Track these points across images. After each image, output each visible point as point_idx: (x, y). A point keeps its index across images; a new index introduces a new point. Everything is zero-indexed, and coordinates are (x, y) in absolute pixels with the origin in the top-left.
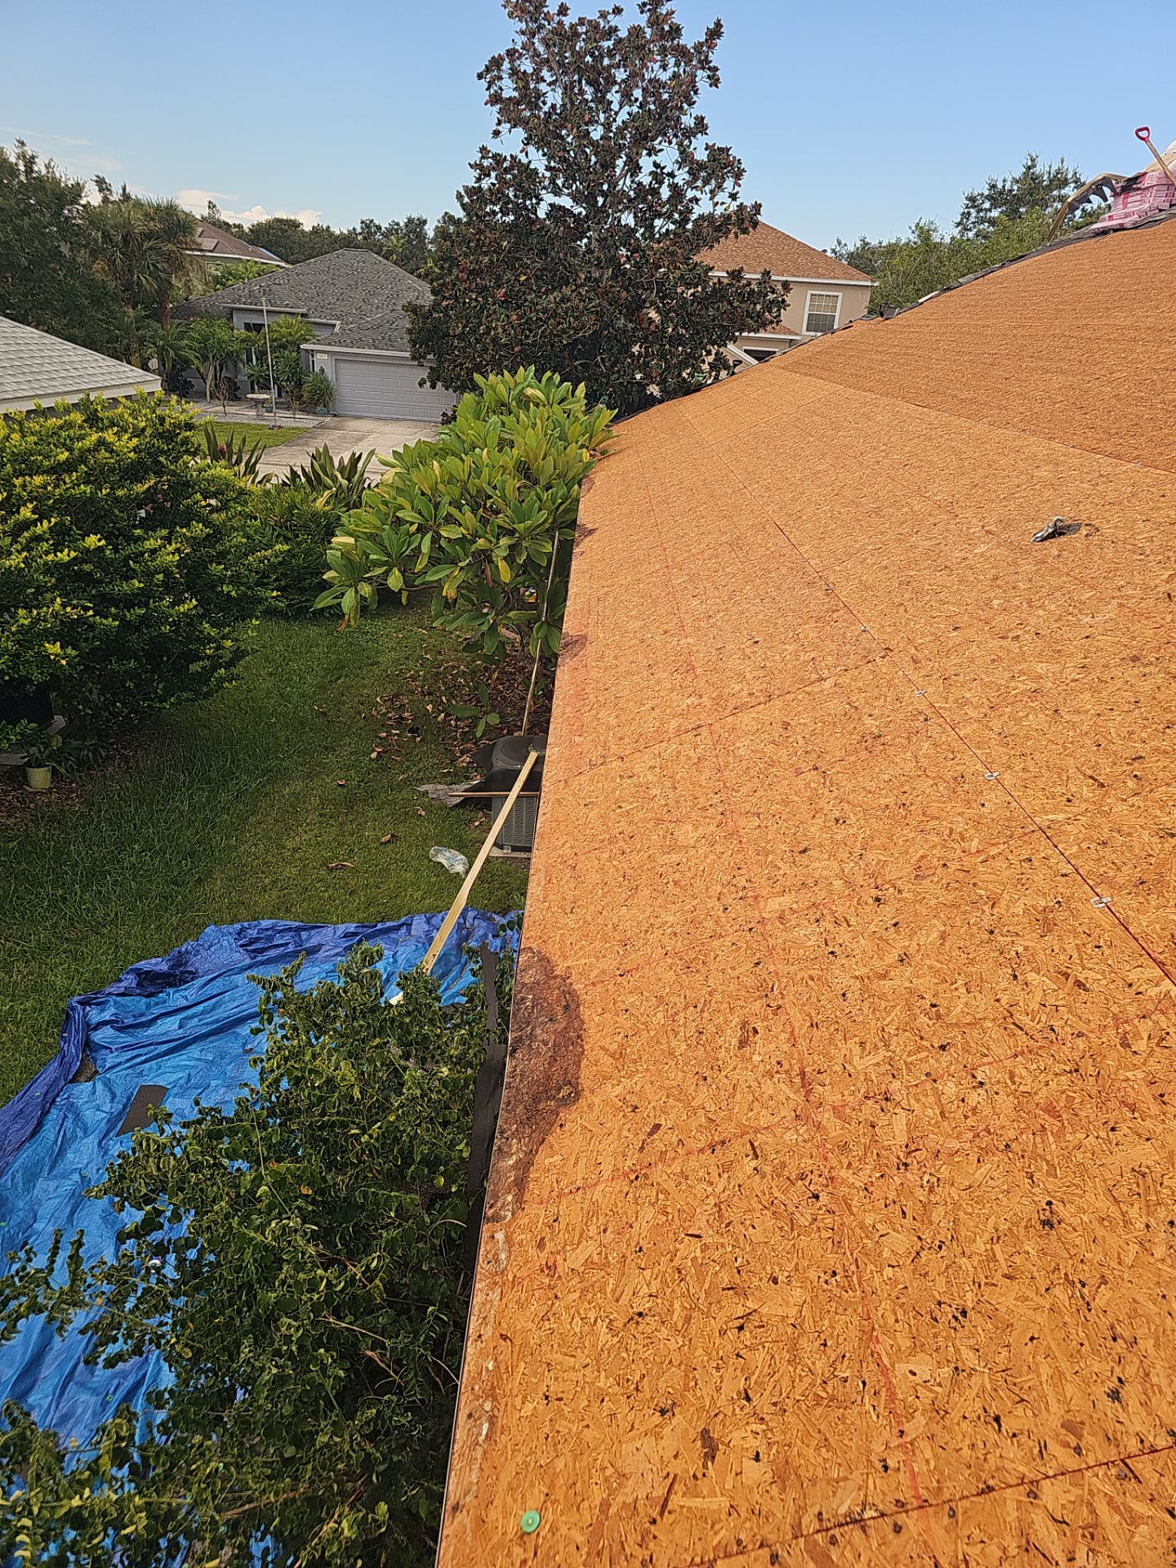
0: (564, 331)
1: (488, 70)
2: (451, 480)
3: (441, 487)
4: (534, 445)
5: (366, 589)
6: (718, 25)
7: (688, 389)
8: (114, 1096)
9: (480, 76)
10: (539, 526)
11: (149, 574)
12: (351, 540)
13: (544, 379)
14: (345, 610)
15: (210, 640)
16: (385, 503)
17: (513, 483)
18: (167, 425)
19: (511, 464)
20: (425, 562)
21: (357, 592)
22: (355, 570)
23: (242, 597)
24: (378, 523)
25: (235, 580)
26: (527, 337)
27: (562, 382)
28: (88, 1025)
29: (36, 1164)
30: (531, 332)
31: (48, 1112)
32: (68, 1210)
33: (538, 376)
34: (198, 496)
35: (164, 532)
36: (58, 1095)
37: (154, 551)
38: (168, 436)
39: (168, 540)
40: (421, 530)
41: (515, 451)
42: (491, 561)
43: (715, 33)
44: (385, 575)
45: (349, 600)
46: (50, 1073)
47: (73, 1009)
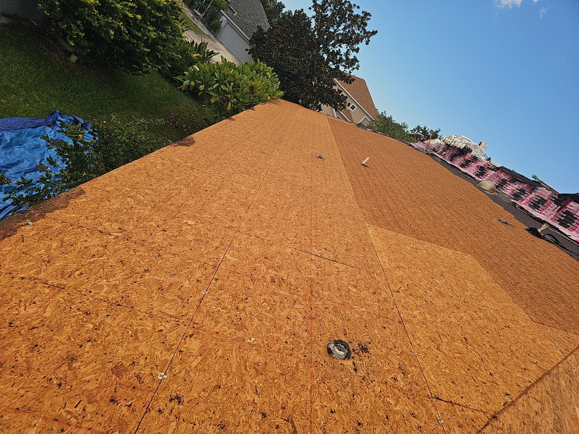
0: (288, 68)
2: (233, 76)
3: (230, 76)
4: (258, 85)
5: (193, 84)
6: (376, 32)
7: (306, 106)
8: (55, 136)
10: (245, 103)
11: (144, 35)
12: (198, 70)
13: (273, 74)
14: (184, 84)
15: (146, 62)
16: (214, 68)
17: (247, 89)
18: (175, 5)
19: (250, 85)
20: (212, 89)
21: (190, 82)
22: (193, 76)
23: (161, 60)
24: (208, 71)
25: (162, 55)
26: (279, 61)
27: (277, 77)
28: (57, 118)
29: (31, 133)
30: (281, 61)
31: (39, 126)
32: (34, 147)
33: (273, 72)
34: (170, 27)
35: (155, 29)
36: (43, 125)
37: (149, 31)
38: (174, 8)
39: (154, 31)
40: (217, 82)
41: (253, 83)
42: (228, 102)
43: (374, 33)
44: (200, 84)
45: (186, 82)
46: (42, 120)
47: (56, 112)
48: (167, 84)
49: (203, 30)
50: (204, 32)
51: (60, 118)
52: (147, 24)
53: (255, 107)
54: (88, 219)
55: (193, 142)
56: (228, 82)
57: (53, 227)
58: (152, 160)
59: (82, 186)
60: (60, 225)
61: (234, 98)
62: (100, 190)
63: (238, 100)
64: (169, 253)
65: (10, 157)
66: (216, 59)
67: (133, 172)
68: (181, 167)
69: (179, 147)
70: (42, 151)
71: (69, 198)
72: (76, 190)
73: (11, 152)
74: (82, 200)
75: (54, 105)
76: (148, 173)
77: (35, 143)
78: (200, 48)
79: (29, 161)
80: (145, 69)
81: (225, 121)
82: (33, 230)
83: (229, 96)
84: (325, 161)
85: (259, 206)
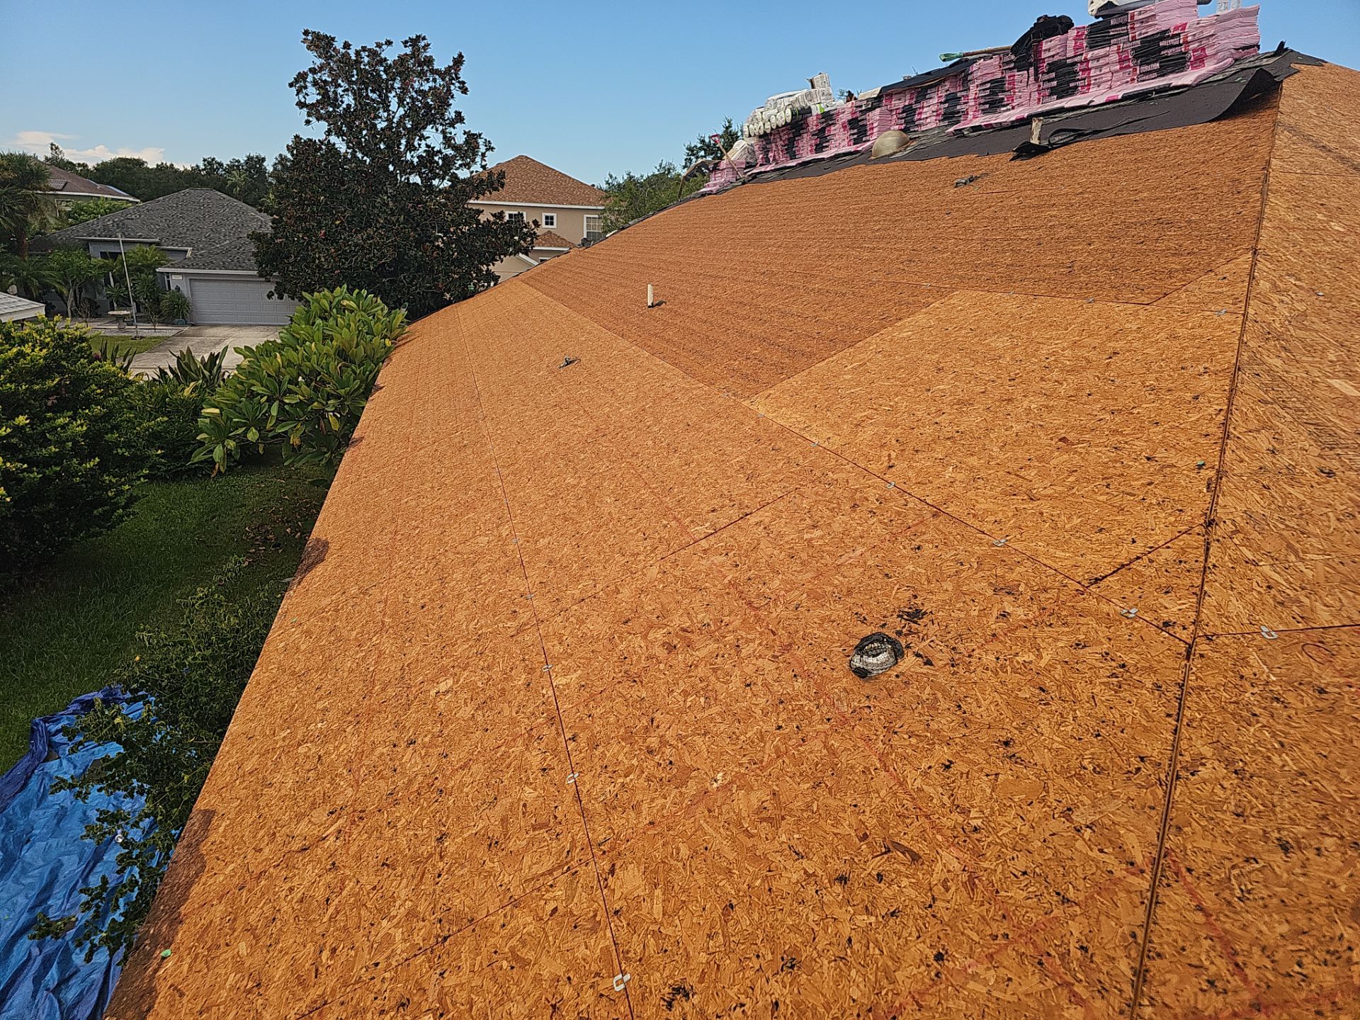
0: (370, 259)
1: (296, 81)
2: (290, 364)
3: (283, 370)
4: (348, 338)
5: (231, 444)
6: (461, 56)
7: (465, 296)
8: (75, 767)
9: (291, 85)
10: (355, 390)
11: (60, 443)
12: (217, 411)
13: (354, 295)
14: (217, 460)
15: (111, 485)
16: (242, 383)
17: (335, 365)
18: (65, 340)
19: (332, 352)
20: (274, 422)
21: (224, 446)
22: (221, 430)
23: (134, 456)
24: (237, 397)
25: (128, 445)
26: (343, 264)
27: (368, 294)
28: (49, 732)
29: (28, 802)
30: (347, 259)
31: (30, 777)
32: (55, 821)
33: (350, 291)
34: (94, 387)
35: (70, 413)
36: (35, 769)
37: (63, 427)
38: (68, 347)
39: (74, 418)
40: (270, 401)
41: (335, 343)
42: (324, 418)
43: (459, 61)
44: (245, 433)
45: (218, 453)
46: (25, 762)
47: (37, 724)
48: (188, 488)
49: (158, 334)
50: (165, 335)
51: (53, 728)
52: (50, 419)
53: (379, 382)
54: (261, 849)
55: (326, 545)
56: (290, 382)
57: (211, 921)
58: (283, 644)
59: (200, 805)
60: (221, 907)
61: (329, 399)
62: (238, 782)
63: (338, 397)
64: (455, 771)
65: (29, 880)
66: (231, 362)
67: (267, 696)
68: (342, 608)
69: (309, 576)
70: (79, 814)
71: (194, 847)
72: (195, 821)
73: (23, 868)
74: (221, 830)
75: (21, 715)
76: (293, 673)
77: (52, 811)
78: (185, 369)
79: (69, 853)
80: (122, 501)
81: (347, 457)
82: (181, 959)
83: (316, 404)
84: (583, 359)
85: (539, 545)
